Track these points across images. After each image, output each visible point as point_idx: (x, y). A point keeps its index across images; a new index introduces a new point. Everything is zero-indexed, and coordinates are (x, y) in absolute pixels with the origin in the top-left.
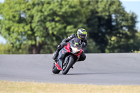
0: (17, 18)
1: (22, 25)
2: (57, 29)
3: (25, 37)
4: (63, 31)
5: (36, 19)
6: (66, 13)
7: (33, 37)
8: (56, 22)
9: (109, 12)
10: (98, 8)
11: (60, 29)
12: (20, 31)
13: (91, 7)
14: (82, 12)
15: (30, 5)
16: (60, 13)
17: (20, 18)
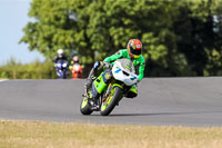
0: (62, 21)
1: (71, 32)
2: (127, 38)
3: (75, 52)
5: (94, 22)
6: (140, 12)
7: (88, 52)
8: (125, 27)
9: (210, 11)
10: (191, 4)
12: (67, 41)
13: (180, 4)
14: (167, 10)
16: (132, 13)
17: (68, 20)
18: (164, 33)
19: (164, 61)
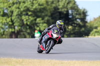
0: (1, 13)
1: (5, 18)
2: (30, 21)
3: (7, 27)
4: (34, 22)
5: (15, 13)
6: (36, 9)
7: (13, 26)
8: (29, 15)
9: (67, 8)
10: (59, 5)
11: (32, 21)
12: (3, 22)
13: (54, 5)
14: (48, 8)
15: (10, 4)
16: (32, 9)
18: (46, 18)
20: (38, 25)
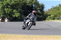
2: (9, 11)
4: (12, 12)
6: (13, 4)
8: (9, 8)
9: (32, 4)
10: (27, 2)
13: (24, 2)
14: (20, 4)
16: (11, 4)
18: (19, 10)
19: (19, 17)
20: (14, 14)
